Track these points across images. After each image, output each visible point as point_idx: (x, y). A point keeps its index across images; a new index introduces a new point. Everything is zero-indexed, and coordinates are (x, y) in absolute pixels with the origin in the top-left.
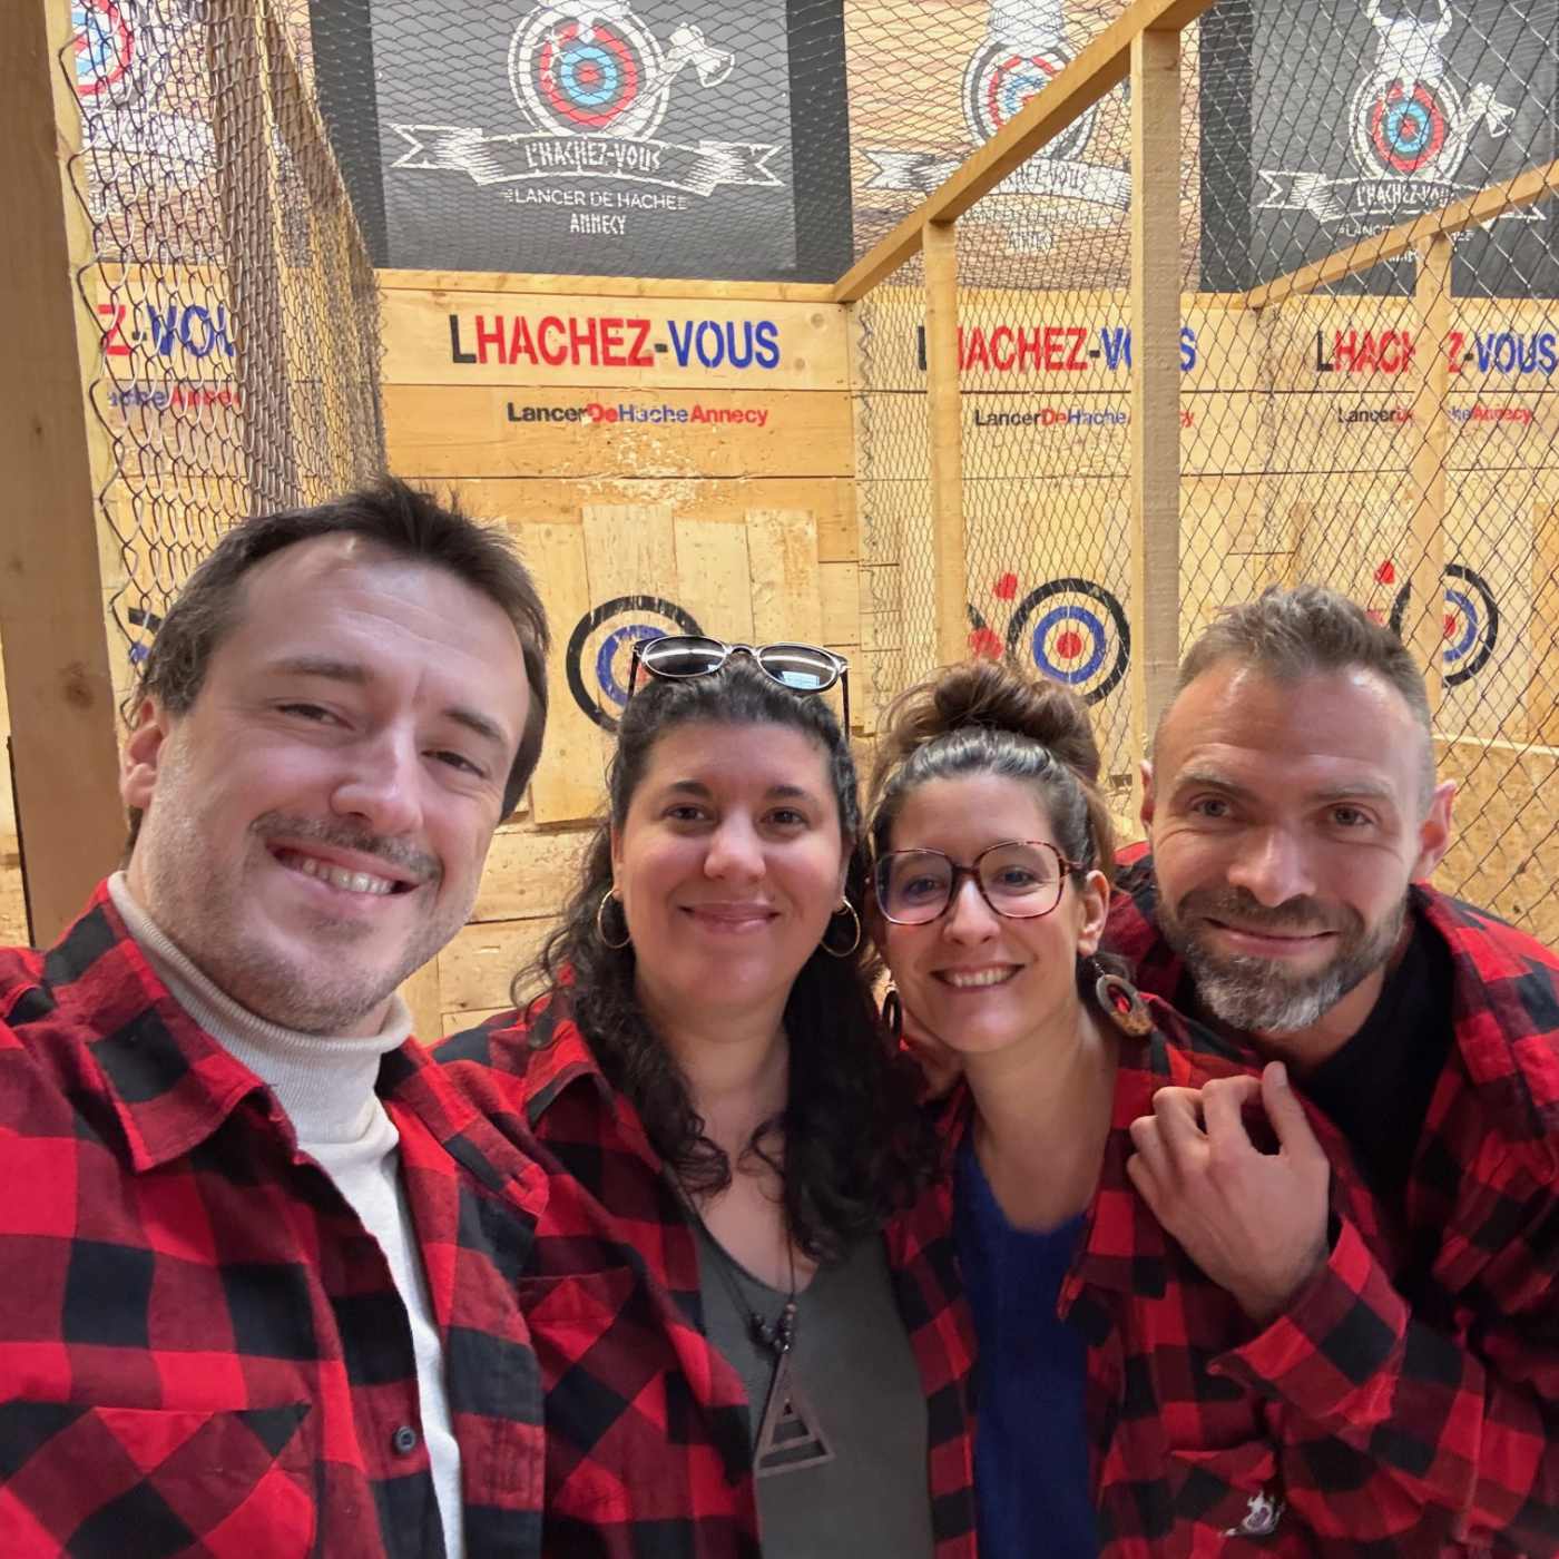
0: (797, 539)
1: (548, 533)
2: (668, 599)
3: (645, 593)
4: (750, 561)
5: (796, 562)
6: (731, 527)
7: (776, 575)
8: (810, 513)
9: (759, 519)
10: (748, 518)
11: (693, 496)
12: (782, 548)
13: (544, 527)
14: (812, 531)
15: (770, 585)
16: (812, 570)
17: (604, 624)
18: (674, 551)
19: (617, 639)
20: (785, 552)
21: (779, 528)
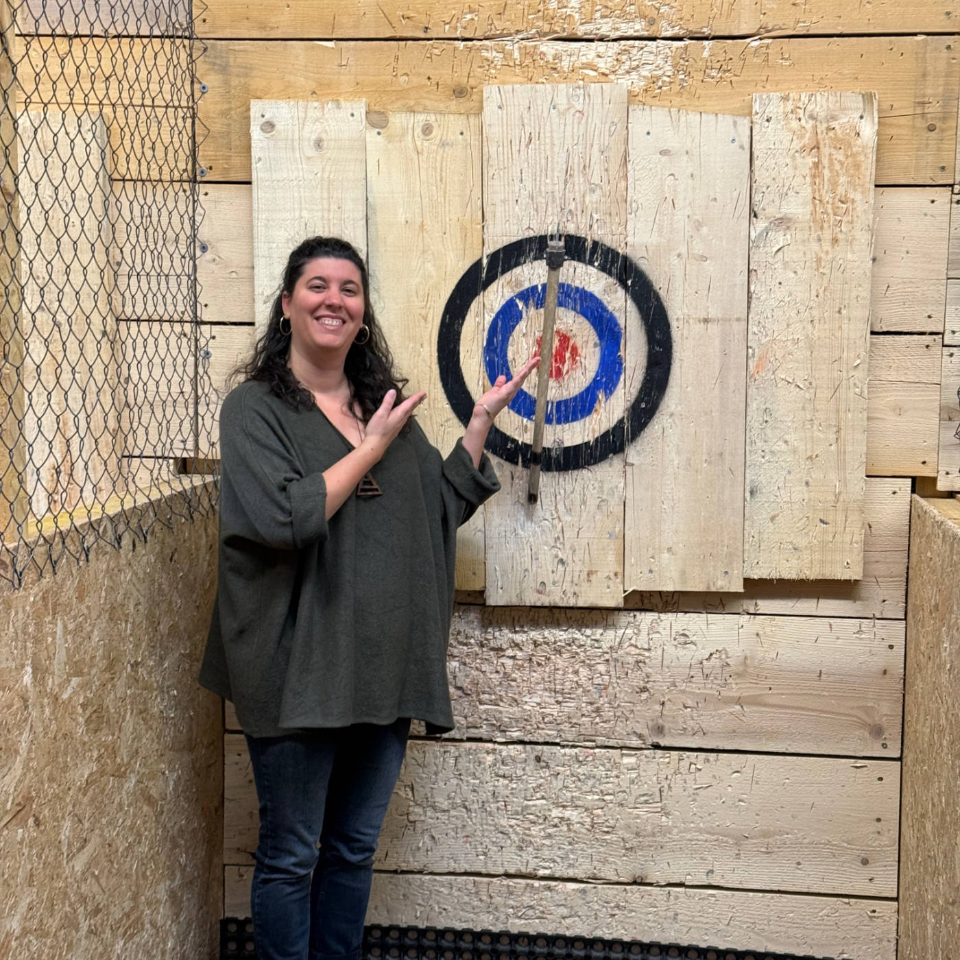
0: (839, 143)
1: (427, 130)
2: (608, 241)
3: (571, 229)
4: (752, 179)
5: (834, 184)
6: (726, 121)
7: (797, 207)
8: (868, 98)
9: (776, 108)
10: (756, 107)
11: (668, 69)
12: (810, 160)
13: (421, 118)
14: (868, 130)
15: (783, 222)
16: (863, 199)
17: (503, 280)
18: (625, 161)
19: (520, 305)
20: (816, 165)
21: (809, 125)
